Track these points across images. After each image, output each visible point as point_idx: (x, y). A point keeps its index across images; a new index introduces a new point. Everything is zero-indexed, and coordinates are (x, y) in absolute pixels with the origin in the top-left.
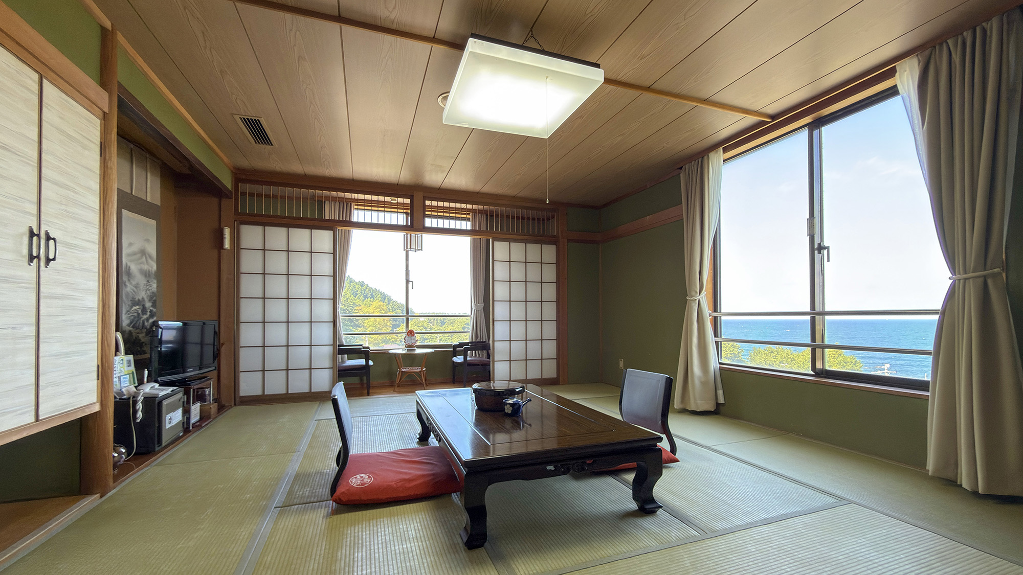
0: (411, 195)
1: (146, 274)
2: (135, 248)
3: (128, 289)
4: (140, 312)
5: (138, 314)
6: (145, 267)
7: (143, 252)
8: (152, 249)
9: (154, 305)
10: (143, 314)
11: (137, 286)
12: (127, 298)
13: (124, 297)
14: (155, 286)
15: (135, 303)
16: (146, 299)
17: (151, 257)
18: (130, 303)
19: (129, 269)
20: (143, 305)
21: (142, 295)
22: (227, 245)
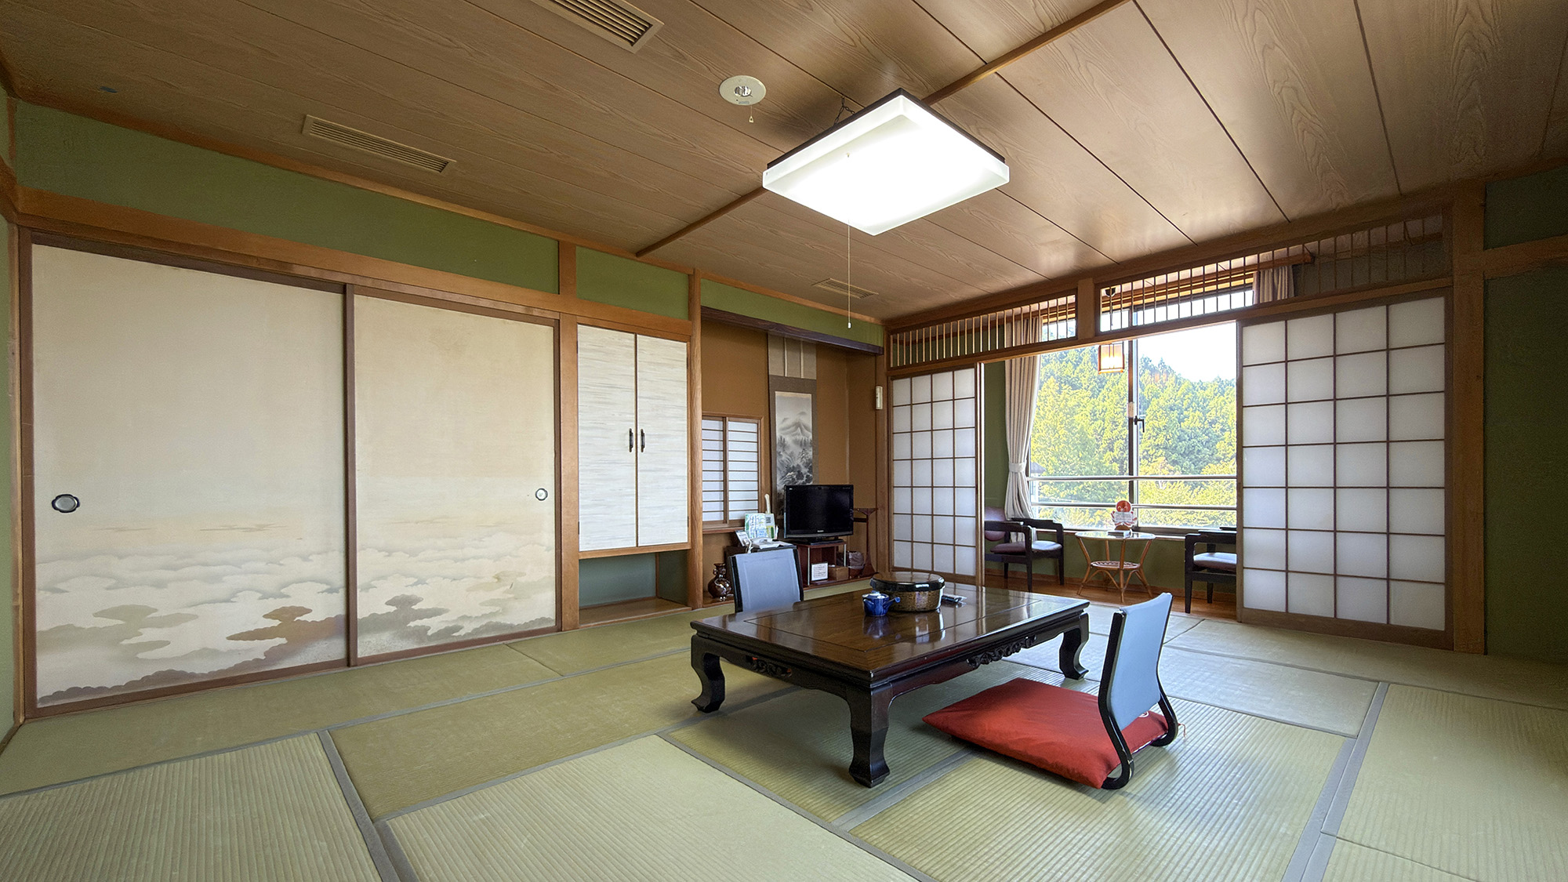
0: (1074, 289)
1: (803, 444)
2: (789, 422)
3: (783, 457)
4: (795, 477)
5: (793, 479)
6: (801, 437)
7: (798, 425)
8: (808, 420)
9: (810, 471)
10: (798, 479)
11: (791, 455)
12: (782, 464)
13: (778, 465)
14: (811, 453)
15: (790, 470)
16: (802, 467)
17: (806, 428)
18: (785, 470)
19: (784, 441)
20: (799, 472)
21: (798, 462)
22: (879, 405)
